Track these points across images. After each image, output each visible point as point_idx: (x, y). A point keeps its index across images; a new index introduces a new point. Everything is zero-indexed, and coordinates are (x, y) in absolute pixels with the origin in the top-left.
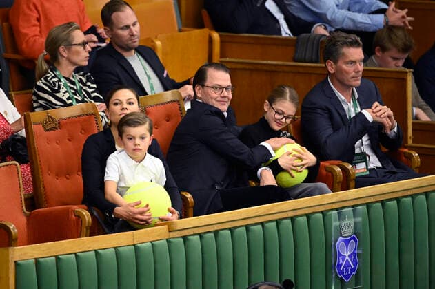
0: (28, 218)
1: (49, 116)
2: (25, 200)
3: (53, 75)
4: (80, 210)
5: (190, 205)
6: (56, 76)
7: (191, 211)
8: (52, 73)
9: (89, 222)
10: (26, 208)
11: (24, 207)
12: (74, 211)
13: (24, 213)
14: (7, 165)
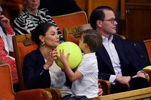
0: (16, 96)
1: (27, 38)
2: (14, 86)
3: (24, 14)
4: (45, 91)
5: (109, 87)
6: (26, 15)
7: (109, 91)
8: (24, 13)
9: (50, 98)
10: (14, 91)
11: (13, 90)
12: (42, 92)
13: (13, 93)
14: (3, 66)
